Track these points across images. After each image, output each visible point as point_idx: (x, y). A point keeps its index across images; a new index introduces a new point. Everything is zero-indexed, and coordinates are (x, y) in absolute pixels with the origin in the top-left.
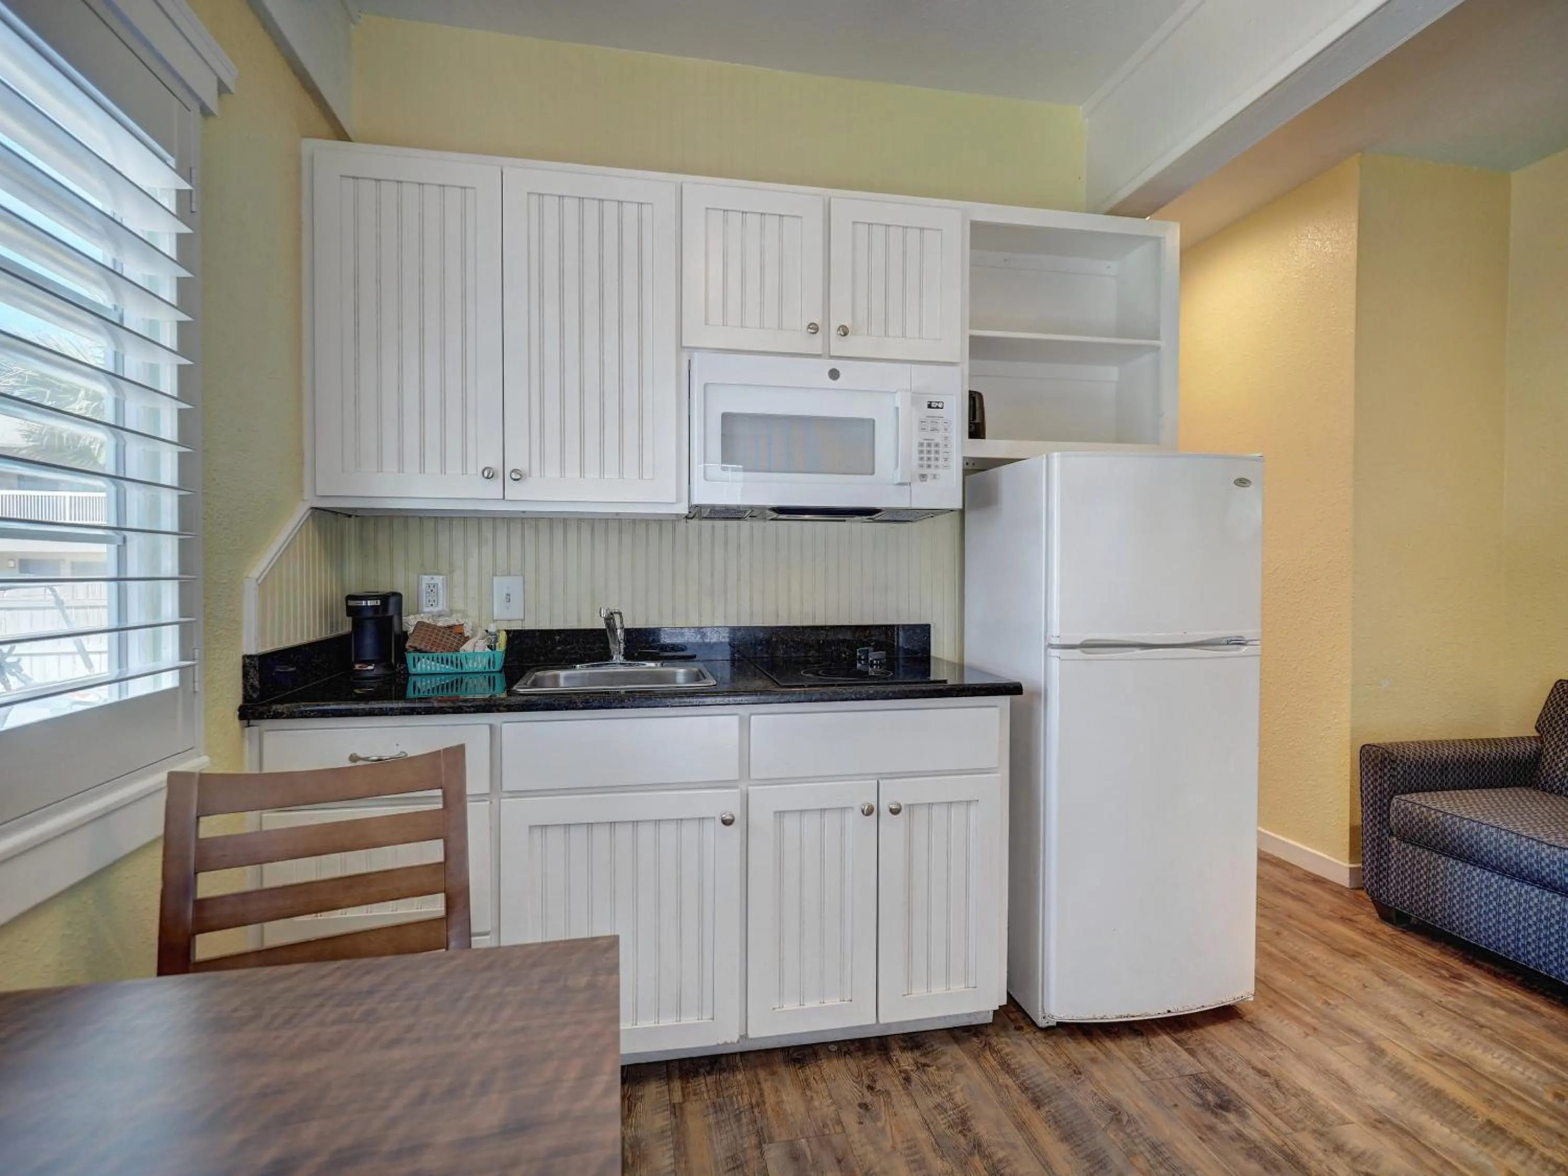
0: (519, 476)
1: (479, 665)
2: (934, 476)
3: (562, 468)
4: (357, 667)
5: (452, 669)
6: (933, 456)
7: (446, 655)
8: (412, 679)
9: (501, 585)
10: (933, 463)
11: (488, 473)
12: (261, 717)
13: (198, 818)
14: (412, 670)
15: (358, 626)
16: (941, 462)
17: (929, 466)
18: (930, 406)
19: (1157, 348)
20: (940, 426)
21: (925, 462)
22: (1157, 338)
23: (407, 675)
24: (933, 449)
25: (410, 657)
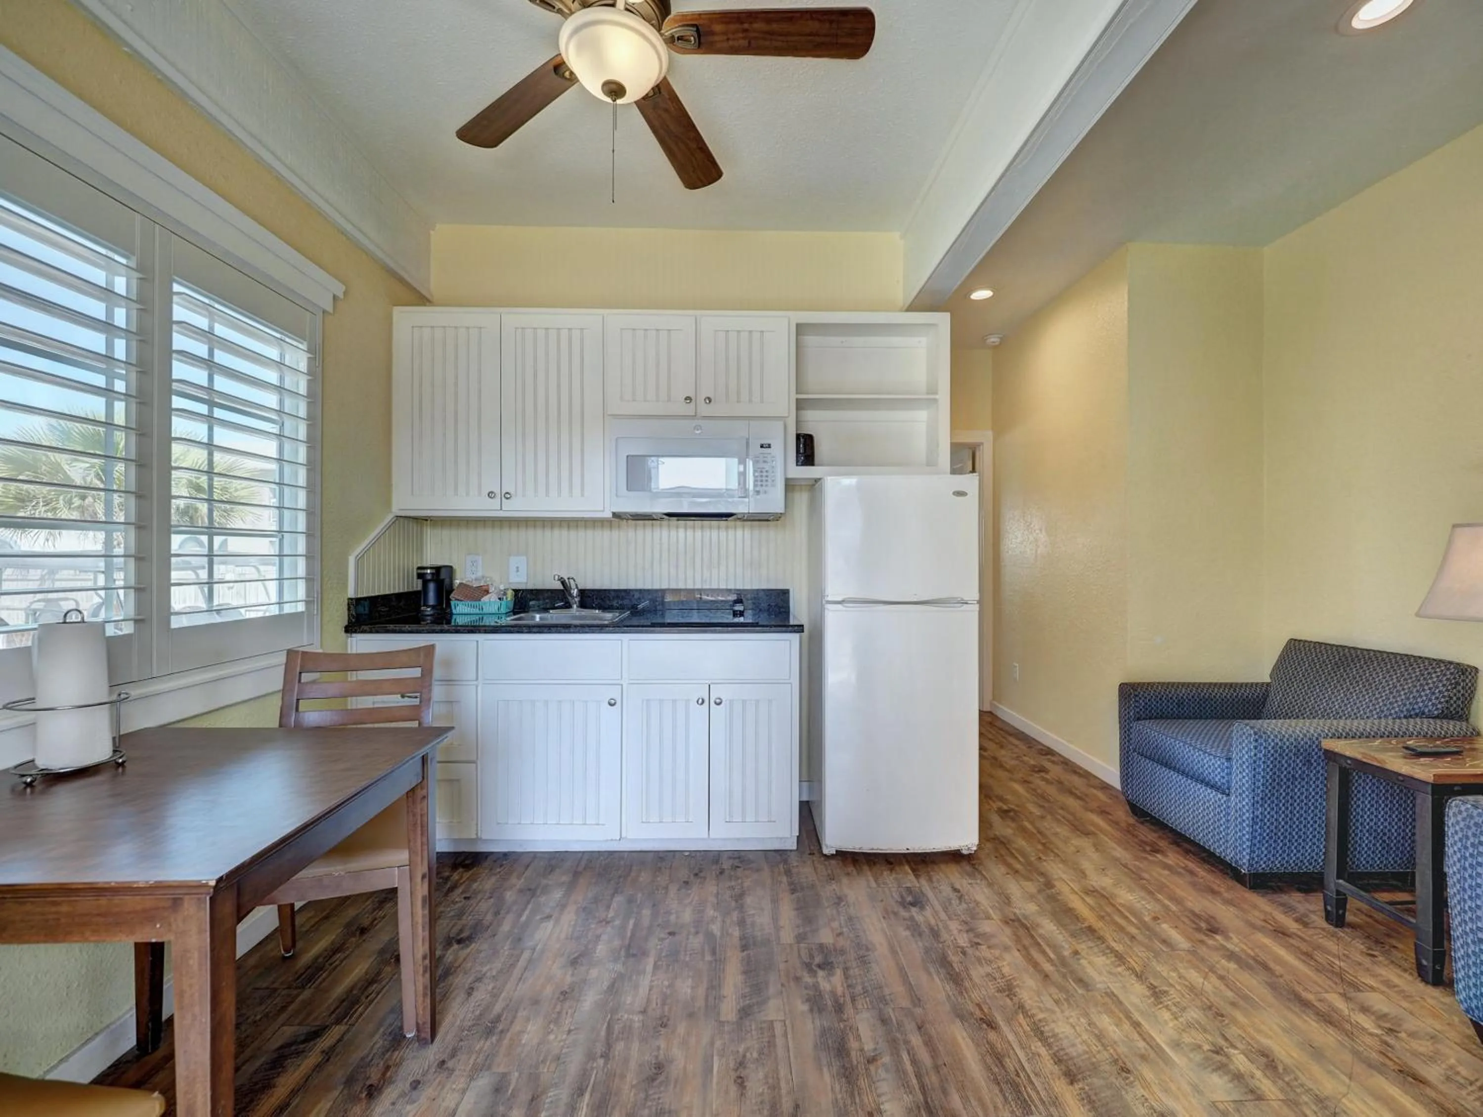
0: (507, 496)
1: (494, 609)
2: (765, 492)
3: (536, 490)
4: (422, 608)
5: (477, 611)
6: (764, 479)
7: (474, 603)
8: (454, 617)
9: (514, 561)
10: (764, 483)
11: (491, 495)
12: (355, 632)
13: (300, 673)
14: (454, 611)
15: (425, 583)
16: (769, 483)
17: (762, 485)
18: (762, 446)
19: (936, 400)
20: (769, 459)
21: (759, 483)
22: (936, 393)
23: (452, 614)
24: (765, 474)
25: (452, 603)
